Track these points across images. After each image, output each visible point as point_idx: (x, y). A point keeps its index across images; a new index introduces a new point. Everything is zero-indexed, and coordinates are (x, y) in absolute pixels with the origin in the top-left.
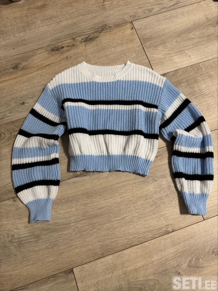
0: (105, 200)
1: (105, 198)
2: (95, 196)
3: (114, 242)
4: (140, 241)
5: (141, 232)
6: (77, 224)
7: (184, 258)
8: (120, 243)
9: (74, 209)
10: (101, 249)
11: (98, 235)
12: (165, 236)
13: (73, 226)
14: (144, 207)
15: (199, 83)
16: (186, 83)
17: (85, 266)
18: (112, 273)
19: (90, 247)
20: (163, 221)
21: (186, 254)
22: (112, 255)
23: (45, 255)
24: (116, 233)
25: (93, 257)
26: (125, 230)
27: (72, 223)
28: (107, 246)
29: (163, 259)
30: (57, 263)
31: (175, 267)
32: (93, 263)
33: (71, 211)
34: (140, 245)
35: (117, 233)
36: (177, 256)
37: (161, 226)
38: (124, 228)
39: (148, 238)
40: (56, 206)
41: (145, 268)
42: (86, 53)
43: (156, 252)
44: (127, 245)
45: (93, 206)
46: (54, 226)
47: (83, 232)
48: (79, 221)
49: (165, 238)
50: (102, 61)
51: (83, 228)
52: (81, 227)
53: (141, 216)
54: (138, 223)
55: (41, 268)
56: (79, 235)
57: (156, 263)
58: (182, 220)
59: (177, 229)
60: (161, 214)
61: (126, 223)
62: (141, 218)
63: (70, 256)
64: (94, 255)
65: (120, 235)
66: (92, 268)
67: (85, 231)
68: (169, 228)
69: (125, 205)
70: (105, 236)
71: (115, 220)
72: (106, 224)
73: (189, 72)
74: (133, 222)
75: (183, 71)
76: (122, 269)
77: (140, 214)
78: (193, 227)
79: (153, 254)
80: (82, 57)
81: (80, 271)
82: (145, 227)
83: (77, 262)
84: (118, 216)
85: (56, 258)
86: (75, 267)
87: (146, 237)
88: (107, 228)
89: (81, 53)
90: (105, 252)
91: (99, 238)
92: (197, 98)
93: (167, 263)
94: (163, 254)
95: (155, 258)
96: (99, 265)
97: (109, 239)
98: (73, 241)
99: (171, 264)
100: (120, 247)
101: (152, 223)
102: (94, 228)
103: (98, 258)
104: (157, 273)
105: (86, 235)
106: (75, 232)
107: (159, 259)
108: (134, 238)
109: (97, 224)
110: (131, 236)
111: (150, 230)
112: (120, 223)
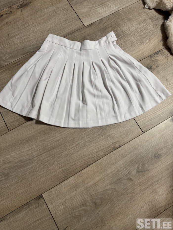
0: (60, 133)
1: (60, 132)
2: (51, 132)
3: (73, 165)
4: (94, 160)
5: (94, 153)
6: (39, 157)
7: (133, 166)
8: (78, 165)
9: (34, 146)
10: (64, 174)
11: (58, 163)
12: (114, 152)
13: (36, 160)
14: (93, 133)
15: (121, 26)
16: (111, 28)
17: (52, 190)
18: (76, 191)
19: (54, 174)
20: (110, 140)
21: (133, 163)
22: (73, 176)
23: (17, 188)
24: (73, 158)
25: (57, 181)
26: (81, 153)
27: (35, 157)
28: (68, 170)
29: (116, 171)
30: (27, 193)
31: (126, 175)
32: (58, 187)
33: (32, 148)
34: (95, 163)
35: (75, 157)
36: (127, 166)
37: (110, 144)
38: (79, 152)
39: (101, 156)
40: (18, 146)
41: (102, 181)
42: (23, 17)
43: (109, 166)
44: (84, 166)
45: (50, 140)
46: (20, 163)
47: (45, 163)
48: (41, 155)
50: (38, 21)
51: (45, 160)
52: (43, 159)
53: (92, 140)
54: (90, 146)
55: (14, 200)
56: (42, 166)
57: (111, 175)
58: (126, 136)
59: (123, 144)
60: (107, 135)
61: (80, 148)
62: (92, 141)
63: (38, 185)
64: (58, 180)
65: (78, 159)
66: (58, 191)
67: (47, 162)
68: (116, 145)
69: (78, 134)
70: (65, 162)
71: (71, 147)
72: (64, 152)
73: (111, 19)
74: (86, 146)
75: (107, 19)
76: (83, 186)
77: (90, 138)
78: (135, 141)
79: (107, 168)
80: (20, 21)
81: (48, 196)
82: (97, 148)
83: (44, 188)
84: (73, 143)
85: (26, 189)
86: (44, 192)
87: (99, 155)
88: (66, 155)
89: (19, 18)
90: (67, 175)
91: (60, 164)
92: (122, 38)
93: (120, 173)
94: (115, 167)
95: (109, 171)
96: (64, 187)
97: (68, 163)
98: (38, 172)
99: (123, 173)
100: (79, 168)
101: (102, 143)
102: (55, 158)
103: (61, 181)
104: (113, 182)
105: (48, 165)
106: (39, 164)
107: (113, 171)
108: (89, 158)
109: (57, 154)
110: (86, 158)
111: (101, 149)
112: (76, 149)
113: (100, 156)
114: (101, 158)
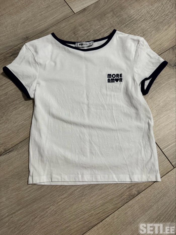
3: (65, 229)
4: (99, 218)
5: (98, 206)
11: (42, 225)
12: (131, 203)
13: (6, 222)
15: (126, 9)
16: (112, 13)
24: (65, 217)
26: (77, 208)
27: (5, 218)
35: (67, 215)
37: (122, 190)
38: (75, 207)
43: (124, 227)
47: (22, 226)
48: (14, 213)
49: (131, 205)
51: (20, 222)
52: (18, 220)
54: (92, 195)
59: (144, 189)
61: (76, 199)
65: (72, 218)
67: (25, 224)
68: (133, 190)
70: (52, 223)
71: (61, 198)
72: (50, 207)
74: (85, 195)
82: (102, 198)
84: (64, 192)
87: (106, 210)
88: (53, 212)
91: (44, 228)
97: (57, 226)
101: (110, 189)
102: (36, 217)
105: (26, 230)
106: (11, 229)
108: (91, 216)
109: (39, 211)
110: (86, 215)
111: (110, 199)
112: (68, 200)
113: (109, 211)
114: (110, 213)
